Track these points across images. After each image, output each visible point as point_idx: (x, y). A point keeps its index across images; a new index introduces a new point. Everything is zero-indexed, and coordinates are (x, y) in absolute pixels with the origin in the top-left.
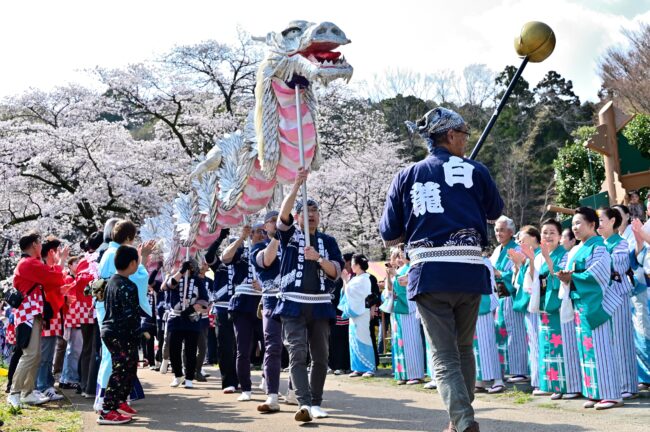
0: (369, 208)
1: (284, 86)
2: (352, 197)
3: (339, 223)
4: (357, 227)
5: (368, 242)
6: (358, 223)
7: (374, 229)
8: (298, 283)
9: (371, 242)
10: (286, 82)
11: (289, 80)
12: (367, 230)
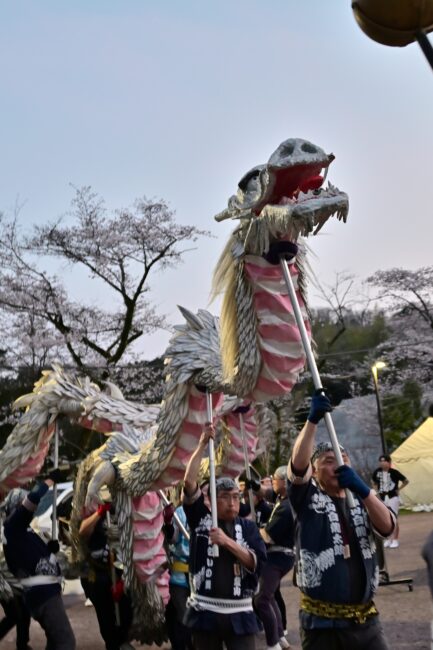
1: (263, 263)
10: (264, 255)
11: (267, 250)
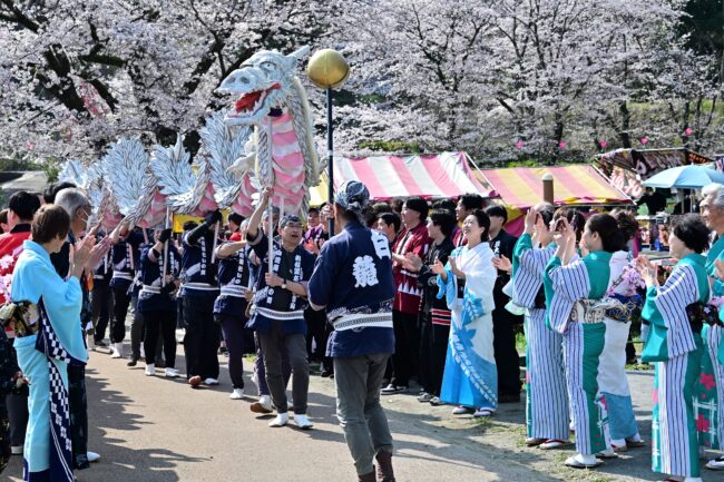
0: (536, 44)
2: (506, 24)
3: (484, 69)
4: (514, 77)
5: (532, 103)
6: (517, 69)
7: (543, 79)
8: (270, 300)
9: (538, 104)
12: (531, 82)
